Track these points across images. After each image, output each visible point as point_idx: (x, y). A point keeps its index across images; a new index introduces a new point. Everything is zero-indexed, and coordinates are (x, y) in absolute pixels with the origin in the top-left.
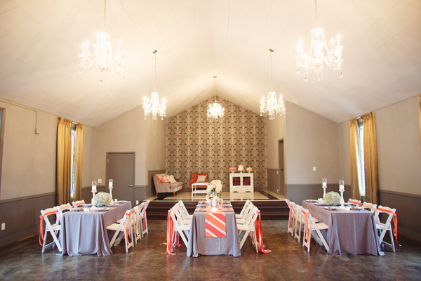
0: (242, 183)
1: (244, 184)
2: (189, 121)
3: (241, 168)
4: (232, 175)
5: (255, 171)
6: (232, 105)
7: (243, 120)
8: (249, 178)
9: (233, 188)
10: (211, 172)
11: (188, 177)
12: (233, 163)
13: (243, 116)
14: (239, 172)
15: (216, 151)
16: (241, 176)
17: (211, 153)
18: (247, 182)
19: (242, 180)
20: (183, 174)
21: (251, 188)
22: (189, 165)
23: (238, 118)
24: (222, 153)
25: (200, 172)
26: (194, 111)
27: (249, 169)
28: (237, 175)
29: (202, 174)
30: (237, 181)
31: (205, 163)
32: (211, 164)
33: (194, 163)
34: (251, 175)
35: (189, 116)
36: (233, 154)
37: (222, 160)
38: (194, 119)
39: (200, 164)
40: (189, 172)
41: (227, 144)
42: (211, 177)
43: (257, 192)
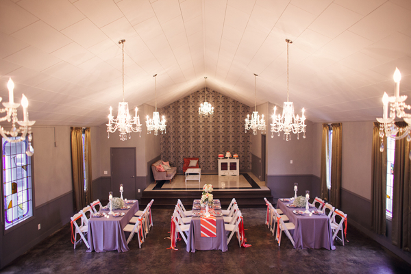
0: (229, 168)
1: (231, 169)
2: (181, 110)
3: (228, 155)
4: (220, 161)
5: (241, 156)
6: (221, 96)
7: (231, 110)
8: (235, 164)
9: (221, 172)
10: (201, 156)
11: (181, 161)
12: (221, 149)
13: (231, 106)
14: (227, 158)
15: (206, 138)
16: (229, 161)
17: (201, 140)
18: (233, 166)
19: (229, 165)
20: (177, 158)
21: (237, 172)
22: (182, 150)
23: (226, 108)
24: (211, 140)
25: (191, 156)
26: (186, 101)
27: (235, 156)
28: (224, 161)
29: (194, 158)
30: (224, 166)
31: (196, 148)
32: (201, 150)
33: (186, 149)
34: (237, 161)
35: (181, 106)
36: (221, 140)
37: (211, 146)
38: (186, 109)
39: (191, 150)
40: (182, 156)
41: (216, 131)
42: (201, 161)
43: (242, 176)
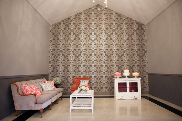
0: (128, 89)
1: (130, 91)
2: (72, 27)
3: (126, 73)
4: (117, 81)
6: (114, 13)
7: (125, 27)
8: (136, 84)
9: (118, 95)
10: (93, 76)
11: (71, 81)
12: (115, 68)
13: (124, 23)
14: (125, 77)
15: (99, 56)
16: (128, 81)
17: (93, 58)
18: (134, 87)
19: (128, 86)
21: (138, 94)
22: (71, 69)
23: (119, 25)
24: (104, 58)
25: (82, 76)
26: (77, 18)
27: (135, 74)
28: (122, 81)
29: (85, 78)
30: (122, 87)
31: (88, 68)
32: (93, 69)
33: (77, 68)
34: (138, 81)
35: (72, 23)
36: (115, 59)
37: (104, 65)
38: (77, 25)
39: (82, 69)
40: (71, 76)
41: (109, 49)
42: (93, 81)
43: (145, 100)
